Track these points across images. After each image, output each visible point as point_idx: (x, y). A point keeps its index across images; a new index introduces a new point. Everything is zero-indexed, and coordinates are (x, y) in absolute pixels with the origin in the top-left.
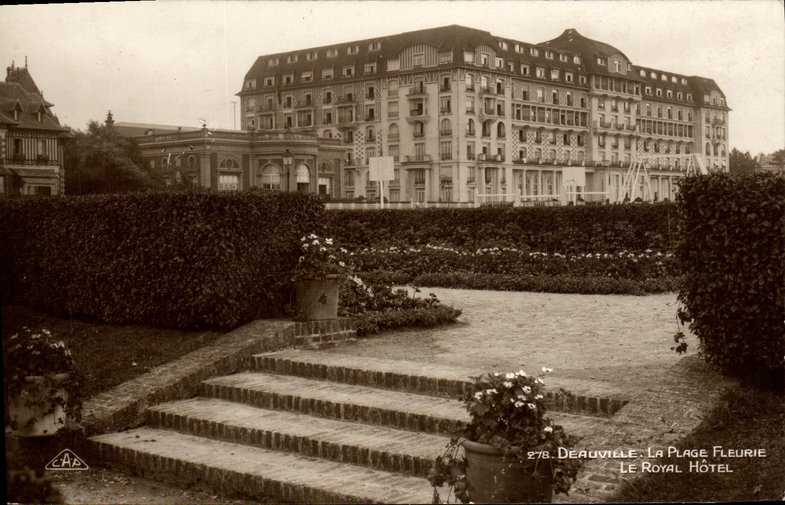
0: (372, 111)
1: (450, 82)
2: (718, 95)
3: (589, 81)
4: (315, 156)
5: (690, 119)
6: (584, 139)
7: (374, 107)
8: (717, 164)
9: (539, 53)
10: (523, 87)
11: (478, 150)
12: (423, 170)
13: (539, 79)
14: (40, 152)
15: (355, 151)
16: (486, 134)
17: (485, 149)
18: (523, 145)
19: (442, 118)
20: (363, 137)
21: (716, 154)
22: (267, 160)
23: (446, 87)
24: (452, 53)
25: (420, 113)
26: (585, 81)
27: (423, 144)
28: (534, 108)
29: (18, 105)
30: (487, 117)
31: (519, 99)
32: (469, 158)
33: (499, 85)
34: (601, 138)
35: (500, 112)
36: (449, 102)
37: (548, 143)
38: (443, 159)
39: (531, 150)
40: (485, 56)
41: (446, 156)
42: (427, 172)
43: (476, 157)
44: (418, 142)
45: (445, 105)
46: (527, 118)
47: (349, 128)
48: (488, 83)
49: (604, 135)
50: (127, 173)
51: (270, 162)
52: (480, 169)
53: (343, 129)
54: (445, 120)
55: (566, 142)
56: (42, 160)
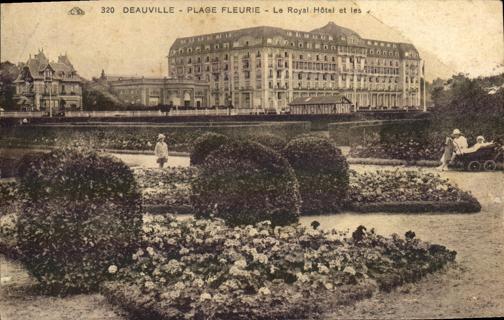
0: (227, 66)
1: (260, 52)
2: (413, 52)
3: (337, 48)
4: (193, 89)
5: (397, 65)
6: (335, 77)
7: (228, 64)
8: (413, 87)
9: (309, 36)
10: (300, 53)
11: (275, 84)
12: (248, 93)
13: (309, 49)
14: (72, 91)
15: (220, 84)
16: (279, 76)
17: (278, 84)
18: (300, 81)
19: (257, 69)
20: (223, 78)
21: (412, 82)
22: (171, 91)
23: (259, 56)
24: (261, 39)
25: (248, 66)
26: (335, 48)
27: (249, 81)
28: (306, 63)
29: (63, 72)
30: (279, 68)
31: (298, 59)
32: (270, 88)
33: (286, 53)
34: (344, 76)
35: (286, 66)
36: (260, 62)
37: (314, 79)
38: (258, 88)
39: (305, 83)
40: (279, 40)
41: (259, 87)
42: (251, 94)
43: (274, 87)
44: (247, 80)
45: (259, 63)
46: (301, 68)
47: (217, 74)
48: (280, 52)
49: (346, 74)
50: (108, 98)
51: (172, 92)
52: (275, 92)
53: (214, 74)
54: (258, 70)
55: (324, 78)
56: (73, 94)
